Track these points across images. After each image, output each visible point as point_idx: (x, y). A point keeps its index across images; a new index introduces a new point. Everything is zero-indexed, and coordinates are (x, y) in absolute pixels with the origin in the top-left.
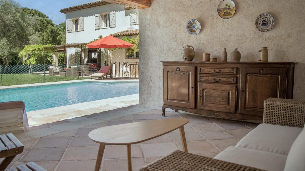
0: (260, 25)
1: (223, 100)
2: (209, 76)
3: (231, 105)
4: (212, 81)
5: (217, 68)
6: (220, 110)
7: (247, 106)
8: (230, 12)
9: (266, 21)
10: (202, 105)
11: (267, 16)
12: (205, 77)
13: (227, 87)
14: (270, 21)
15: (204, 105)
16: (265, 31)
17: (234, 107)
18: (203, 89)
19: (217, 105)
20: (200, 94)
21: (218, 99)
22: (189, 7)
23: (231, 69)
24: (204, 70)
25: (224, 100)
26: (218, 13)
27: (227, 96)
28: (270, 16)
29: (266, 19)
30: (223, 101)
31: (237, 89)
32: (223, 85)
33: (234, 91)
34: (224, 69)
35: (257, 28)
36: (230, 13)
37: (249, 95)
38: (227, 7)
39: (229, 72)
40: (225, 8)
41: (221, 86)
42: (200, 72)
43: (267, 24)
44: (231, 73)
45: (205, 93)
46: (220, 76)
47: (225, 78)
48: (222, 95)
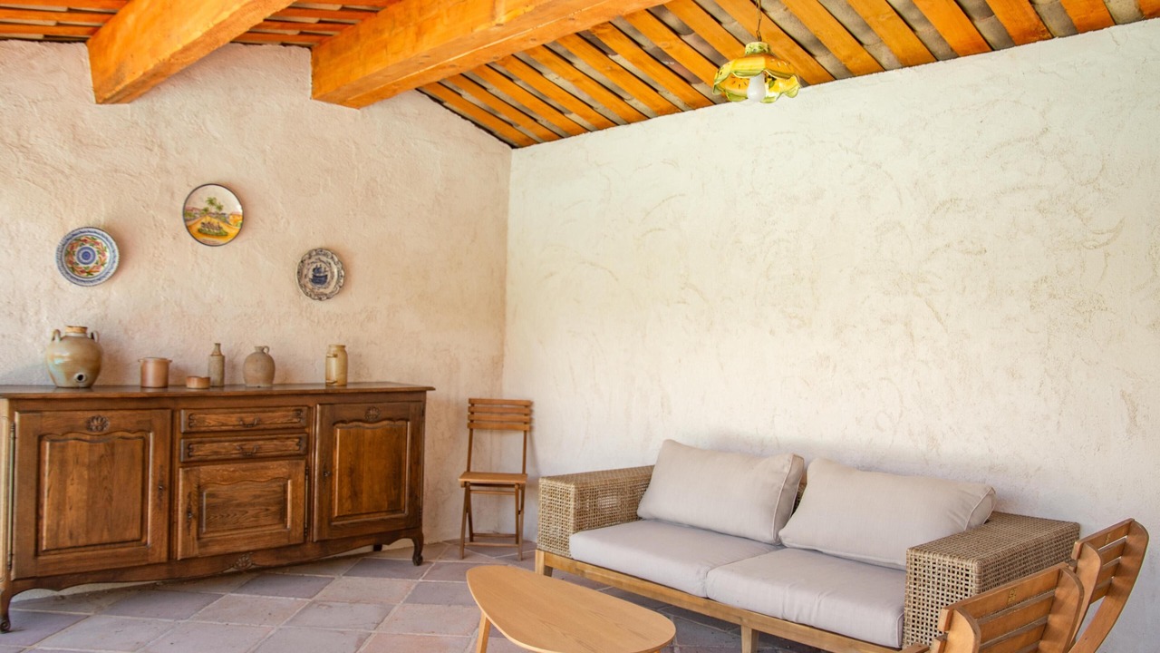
0: (307, 280)
1: (267, 510)
2: (223, 439)
3: (292, 521)
4: (234, 456)
5: (250, 410)
6: (261, 545)
7: (336, 515)
8: (222, 225)
9: (323, 270)
10: (196, 542)
11: (324, 259)
12: (207, 445)
13: (279, 469)
14: (332, 273)
15: (205, 540)
16: (320, 299)
17: (302, 525)
18: (199, 487)
19: (248, 530)
20: (189, 504)
21: (251, 512)
22: (62, 172)
23: (291, 413)
24: (204, 421)
25: (273, 509)
26: (186, 221)
27: (279, 495)
28: (332, 258)
29: (323, 265)
30: (267, 516)
31: (308, 472)
32: (267, 464)
33: (301, 478)
34: (270, 414)
35: (301, 286)
36: (220, 228)
37: (340, 481)
38: (213, 209)
39: (285, 420)
40: (206, 210)
41: (262, 468)
42: (191, 427)
43: (323, 279)
44: (290, 425)
45: (207, 497)
46: (258, 437)
47: (275, 442)
48: (264, 496)
